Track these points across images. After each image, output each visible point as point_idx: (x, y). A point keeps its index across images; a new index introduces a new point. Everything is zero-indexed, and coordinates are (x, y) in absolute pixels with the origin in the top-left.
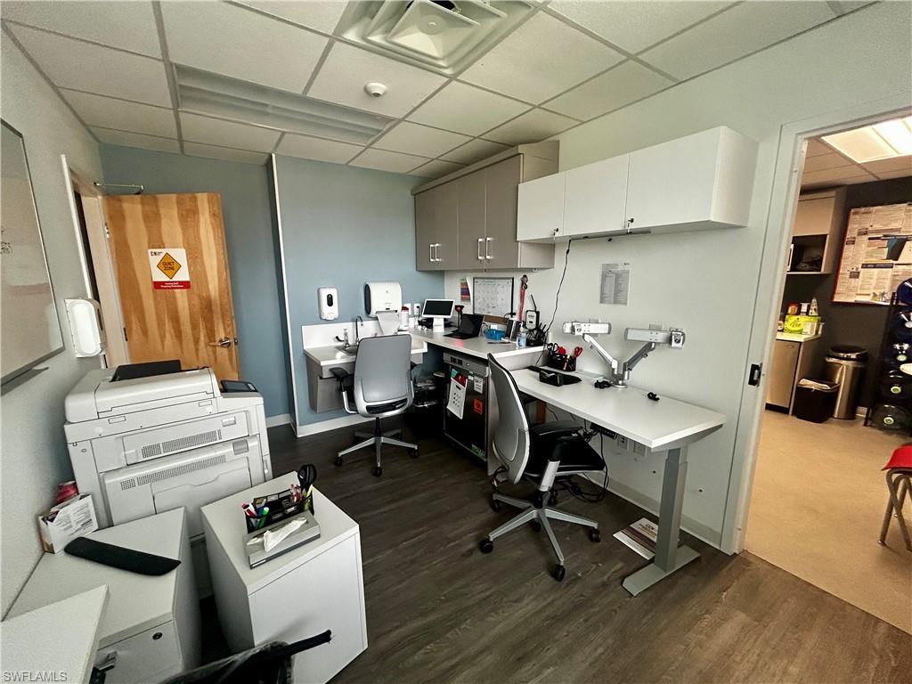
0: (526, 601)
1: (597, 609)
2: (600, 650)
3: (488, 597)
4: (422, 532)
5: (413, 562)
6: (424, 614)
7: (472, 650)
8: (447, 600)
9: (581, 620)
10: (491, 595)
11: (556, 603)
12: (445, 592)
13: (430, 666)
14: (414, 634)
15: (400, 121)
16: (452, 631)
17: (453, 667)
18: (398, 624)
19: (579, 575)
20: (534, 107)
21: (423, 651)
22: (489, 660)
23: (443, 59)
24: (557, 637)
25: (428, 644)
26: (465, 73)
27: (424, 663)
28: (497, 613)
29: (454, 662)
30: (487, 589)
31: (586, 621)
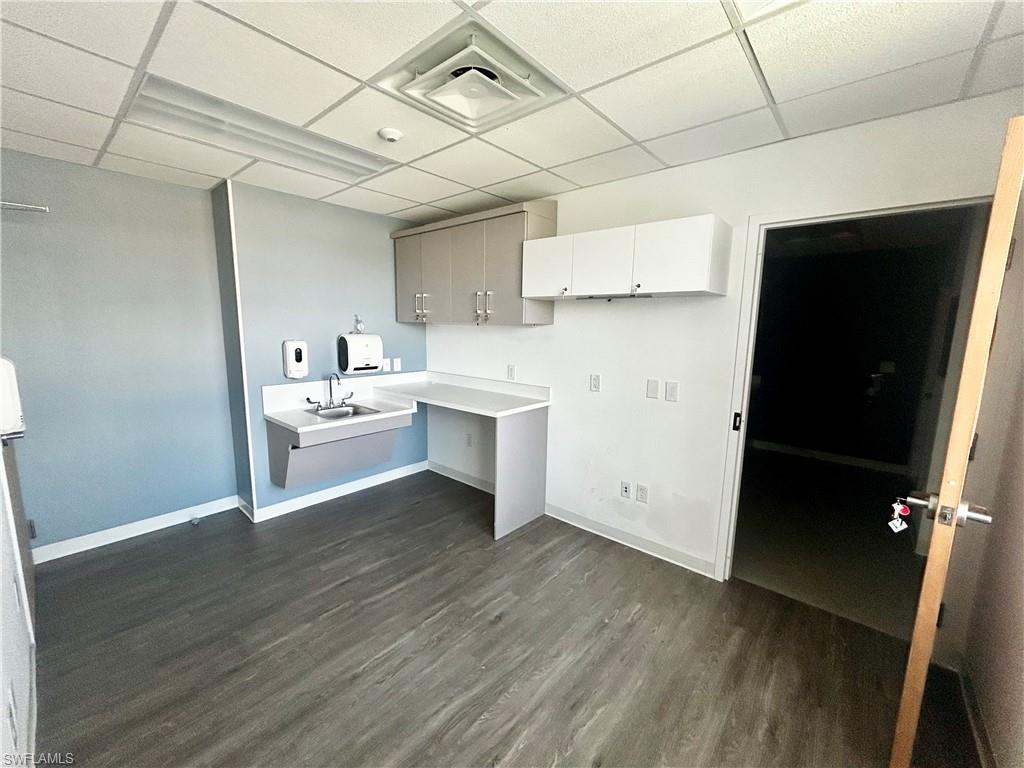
0: (564, 656)
1: (628, 649)
2: (640, 683)
3: (527, 658)
4: (442, 608)
5: (440, 639)
6: (468, 688)
7: (526, 709)
8: (487, 670)
9: (618, 660)
10: (531, 655)
11: (592, 651)
12: (484, 662)
13: (488, 735)
14: (463, 708)
15: (402, 165)
16: (502, 698)
17: (512, 729)
18: (444, 703)
19: (607, 621)
20: (543, 169)
21: (478, 722)
22: (543, 715)
23: (472, 120)
24: (600, 680)
25: (482, 714)
26: (487, 134)
27: (481, 734)
28: (541, 671)
29: (511, 725)
30: (525, 651)
31: (622, 660)
